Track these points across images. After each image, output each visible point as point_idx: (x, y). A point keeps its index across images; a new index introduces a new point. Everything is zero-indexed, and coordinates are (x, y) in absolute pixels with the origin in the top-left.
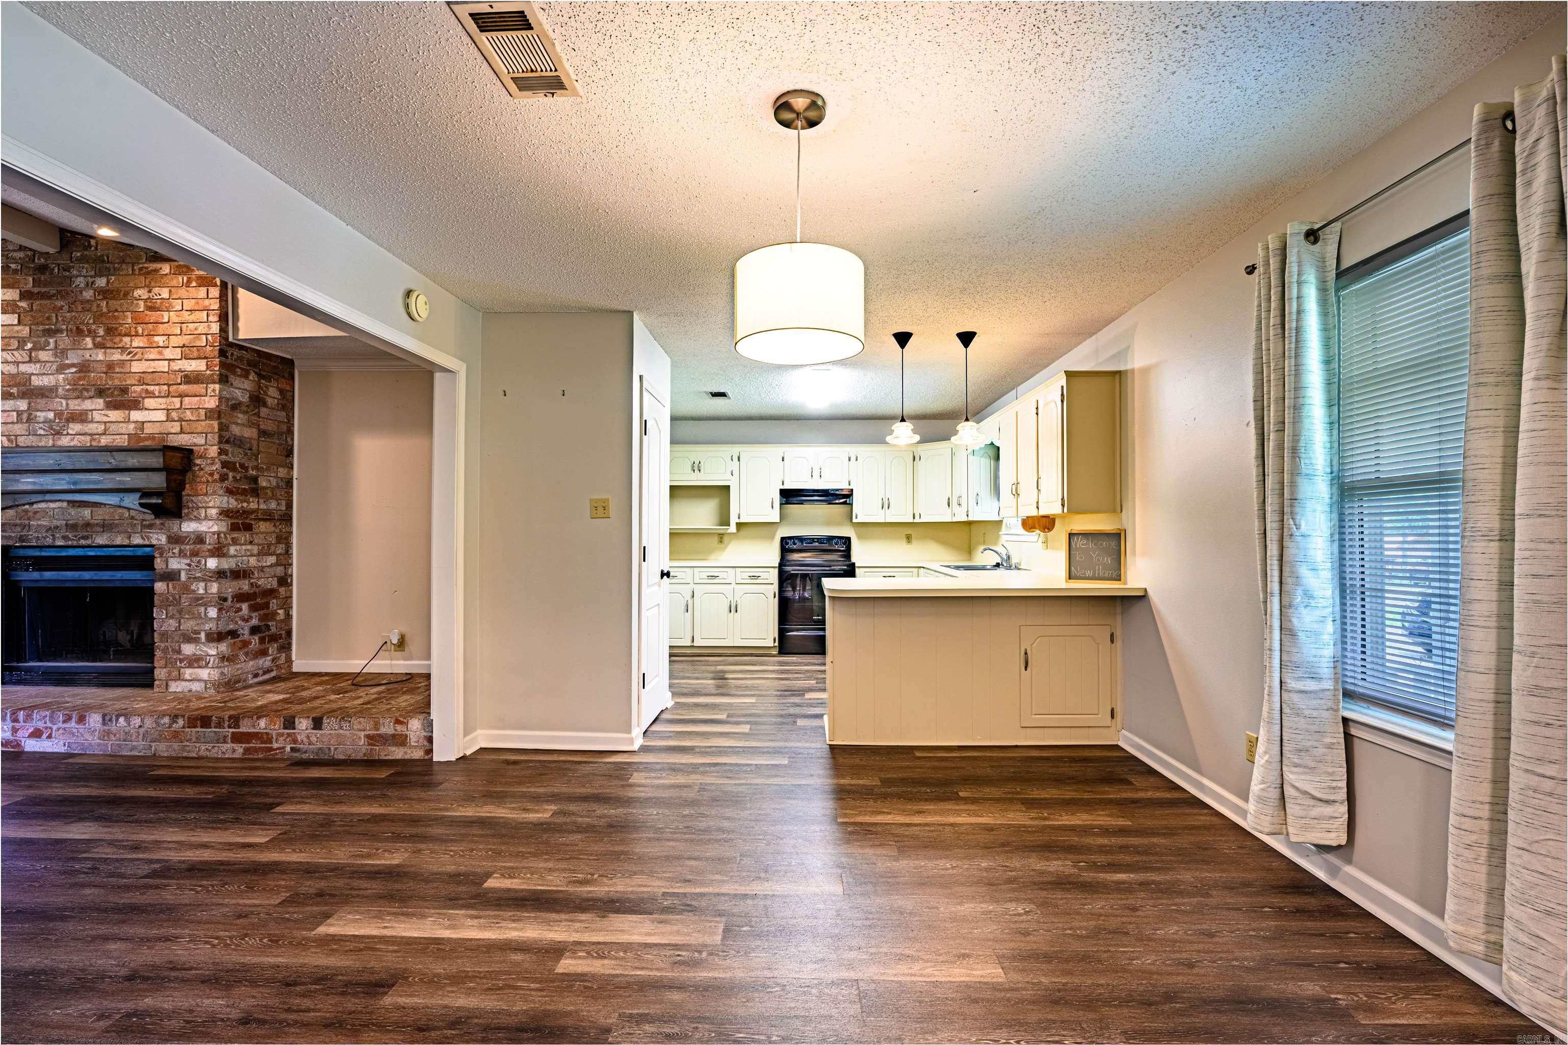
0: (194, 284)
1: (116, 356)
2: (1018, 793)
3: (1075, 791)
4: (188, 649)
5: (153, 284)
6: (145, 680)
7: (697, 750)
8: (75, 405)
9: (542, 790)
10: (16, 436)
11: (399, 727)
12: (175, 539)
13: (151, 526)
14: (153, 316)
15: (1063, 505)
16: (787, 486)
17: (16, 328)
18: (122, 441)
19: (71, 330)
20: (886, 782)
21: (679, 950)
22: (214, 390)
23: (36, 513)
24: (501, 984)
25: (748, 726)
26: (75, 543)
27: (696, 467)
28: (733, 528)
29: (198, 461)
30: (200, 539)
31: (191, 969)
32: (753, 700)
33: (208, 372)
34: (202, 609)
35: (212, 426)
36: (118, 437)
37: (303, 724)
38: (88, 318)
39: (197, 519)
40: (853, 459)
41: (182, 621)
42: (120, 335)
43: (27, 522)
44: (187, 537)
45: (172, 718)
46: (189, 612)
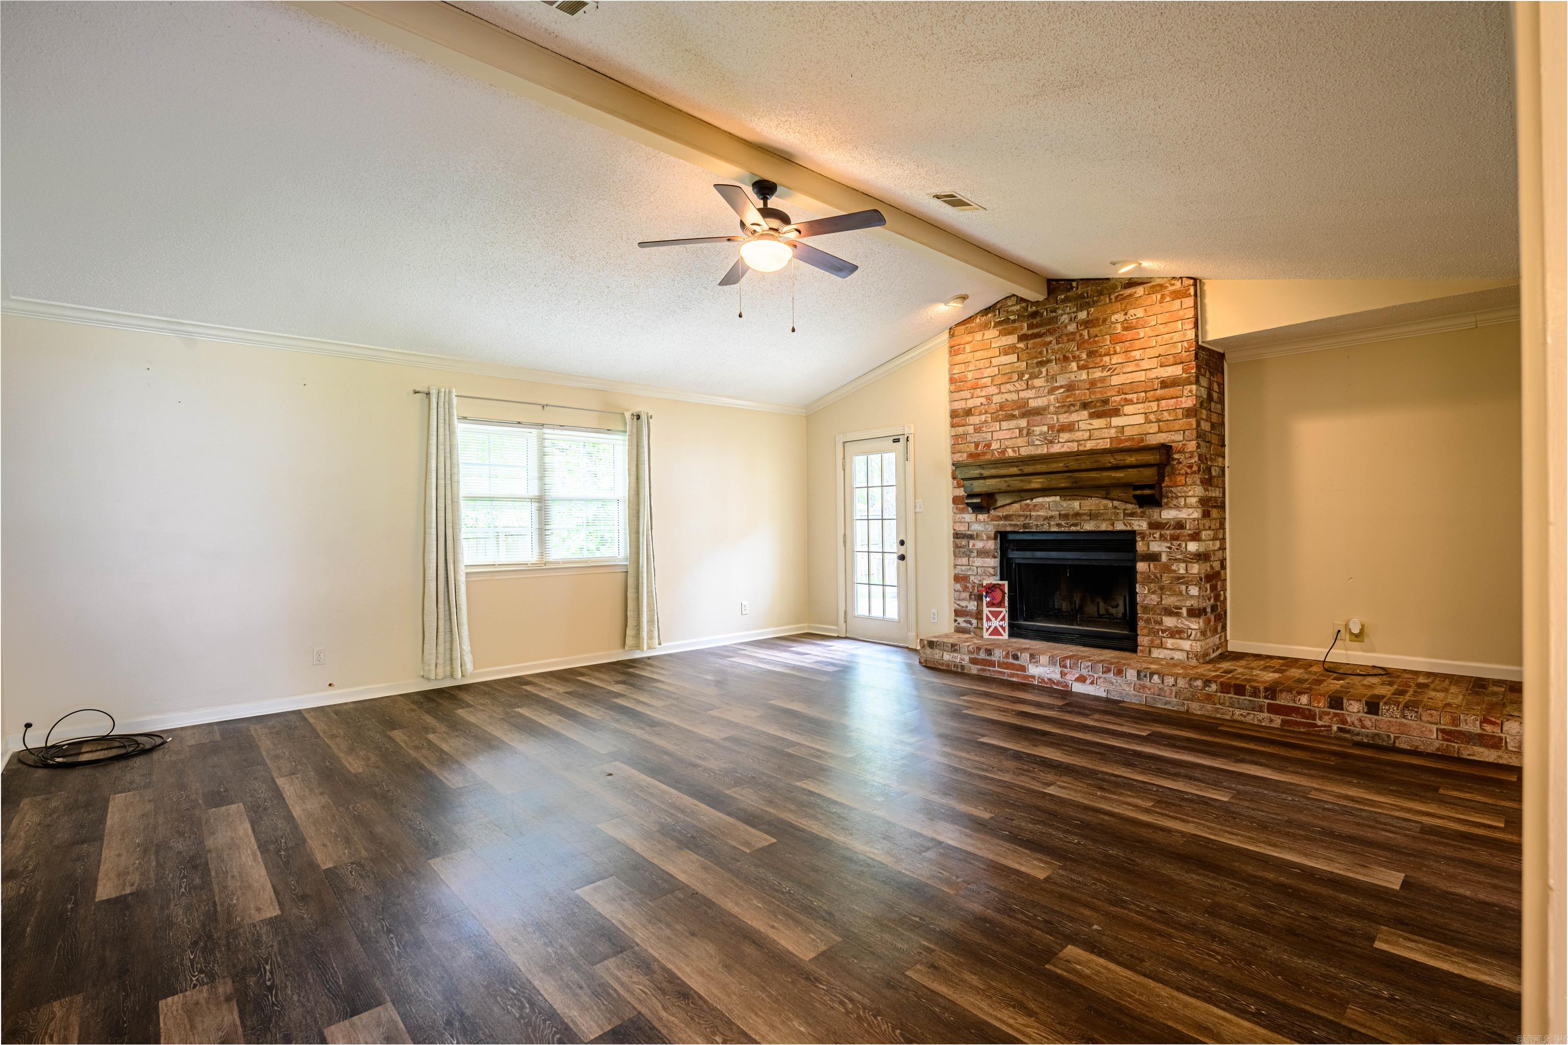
0: (1168, 299)
1: (1097, 374)
4: (1170, 622)
5: (1128, 307)
6: (1129, 644)
8: (1064, 419)
10: (1019, 447)
11: (1488, 728)
12: (1156, 526)
13: (1132, 514)
14: (1129, 334)
17: (1016, 365)
18: (1106, 444)
19: (1059, 359)
22: (1191, 391)
23: (1035, 506)
26: (1067, 529)
29: (1176, 456)
30: (1180, 525)
33: (1184, 375)
34: (1183, 588)
35: (1190, 424)
36: (1101, 441)
37: (1354, 708)
38: (1073, 346)
39: (1177, 507)
41: (1164, 596)
42: (1100, 356)
43: (1028, 513)
44: (1166, 524)
45: (1207, 682)
46: (1170, 589)
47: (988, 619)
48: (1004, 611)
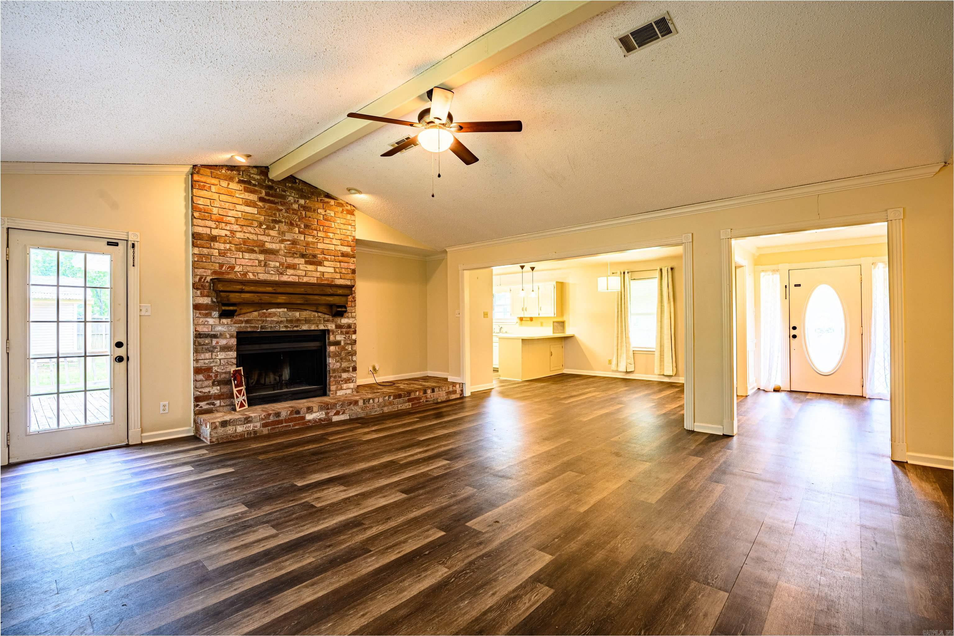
0: (345, 212)
1: (310, 239)
4: (345, 375)
5: (327, 208)
8: (290, 260)
10: (258, 273)
12: (339, 327)
13: (328, 321)
14: (327, 223)
15: (553, 315)
17: (256, 216)
18: (314, 281)
19: (287, 223)
22: (354, 261)
23: (270, 314)
26: (291, 329)
30: (349, 326)
33: (351, 253)
34: (350, 357)
36: (312, 278)
37: (429, 391)
38: (296, 218)
39: (348, 317)
41: (342, 363)
42: (312, 229)
43: (265, 319)
44: (344, 326)
46: (345, 359)
47: (237, 397)
48: (243, 388)
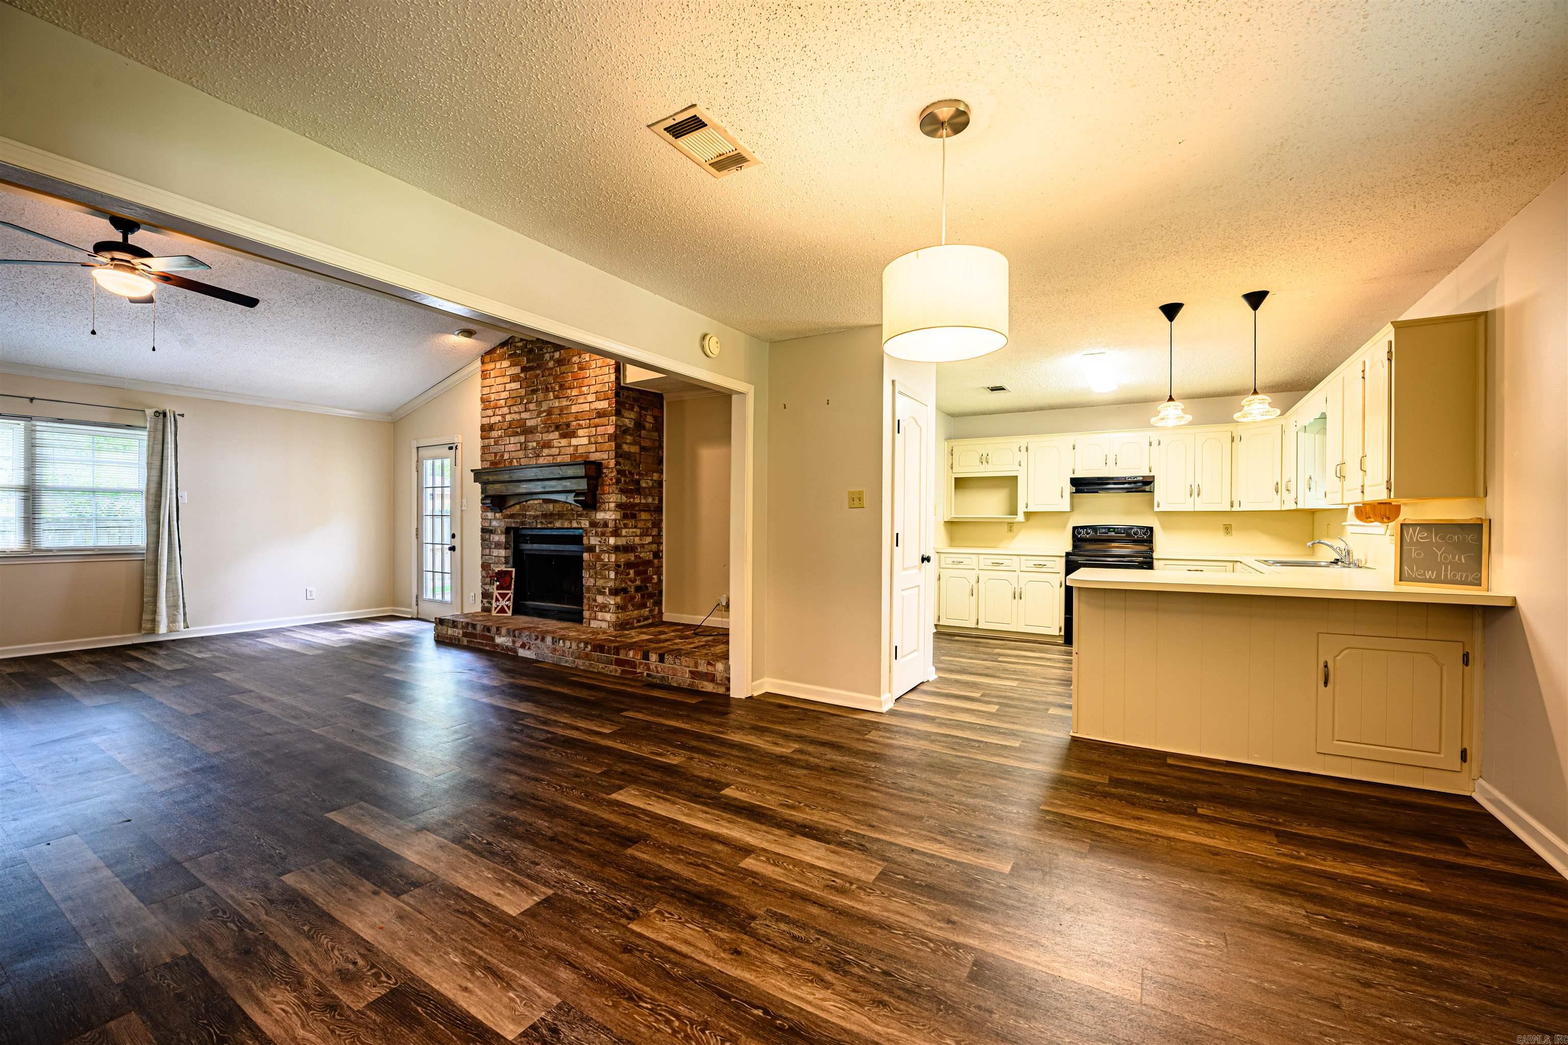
1: (565, 403)
2: (1279, 824)
3: (1364, 837)
4: (600, 599)
5: (581, 351)
6: (577, 618)
7: (937, 720)
9: (795, 731)
10: (519, 459)
11: (710, 668)
12: (593, 524)
13: (581, 515)
14: (581, 373)
15: (1389, 489)
16: (1078, 475)
17: (520, 391)
18: (567, 459)
19: (543, 388)
20: (1115, 782)
21: (834, 876)
22: (613, 421)
23: (528, 507)
24: (700, 862)
25: (997, 707)
26: (546, 526)
27: (984, 459)
28: (1020, 517)
29: (605, 471)
30: (606, 525)
31: (541, 800)
32: (1015, 684)
33: (610, 409)
34: (607, 572)
35: (611, 446)
36: (565, 456)
37: (654, 657)
38: (551, 379)
39: (604, 510)
40: (1155, 443)
41: (597, 580)
42: (566, 388)
43: (524, 513)
44: (599, 523)
45: (586, 644)
46: (601, 574)
47: (497, 600)
48: (511, 593)
